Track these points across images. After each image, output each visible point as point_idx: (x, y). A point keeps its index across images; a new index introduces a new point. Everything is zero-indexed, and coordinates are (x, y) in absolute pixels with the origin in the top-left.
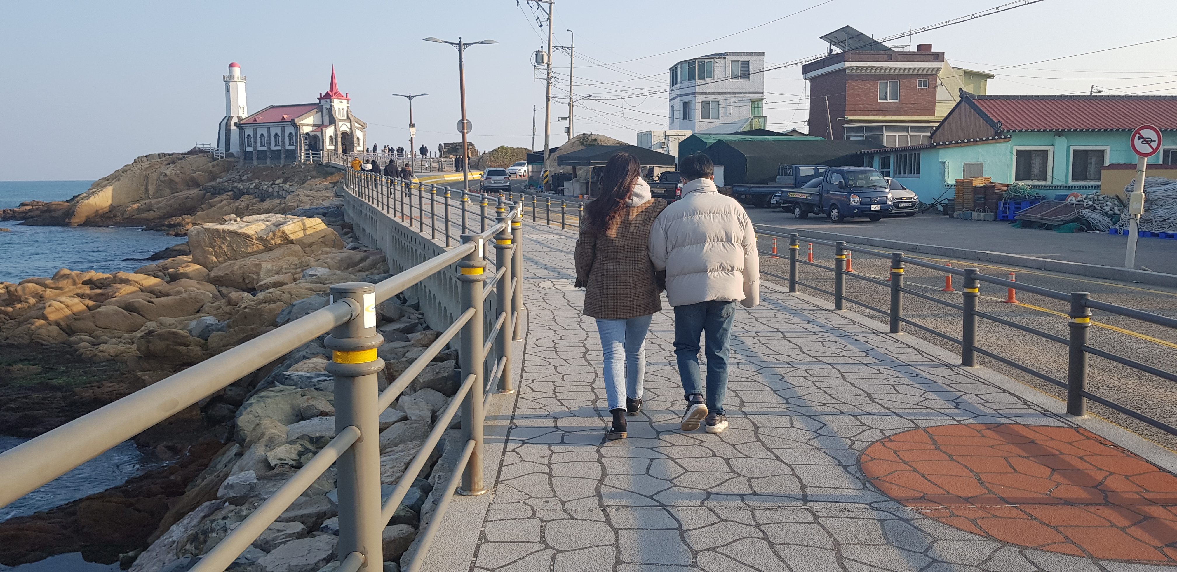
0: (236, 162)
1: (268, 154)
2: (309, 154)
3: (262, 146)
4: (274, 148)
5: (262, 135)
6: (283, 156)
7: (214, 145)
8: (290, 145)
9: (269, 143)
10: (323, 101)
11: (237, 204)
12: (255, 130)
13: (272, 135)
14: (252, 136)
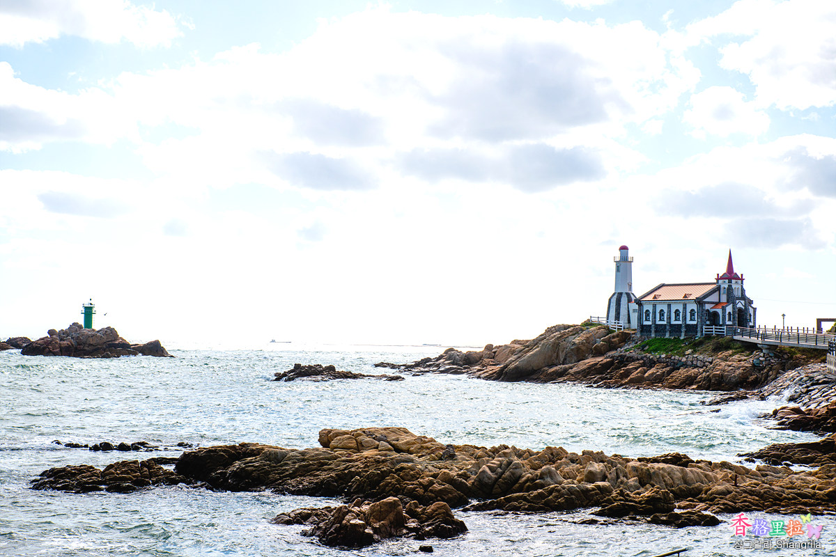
0: (634, 334)
1: (668, 327)
2: (711, 328)
3: (660, 320)
4: (674, 322)
5: (662, 311)
6: (684, 330)
7: (605, 318)
8: (691, 320)
9: (669, 318)
10: (720, 281)
12: (655, 306)
13: (673, 311)
14: (651, 311)
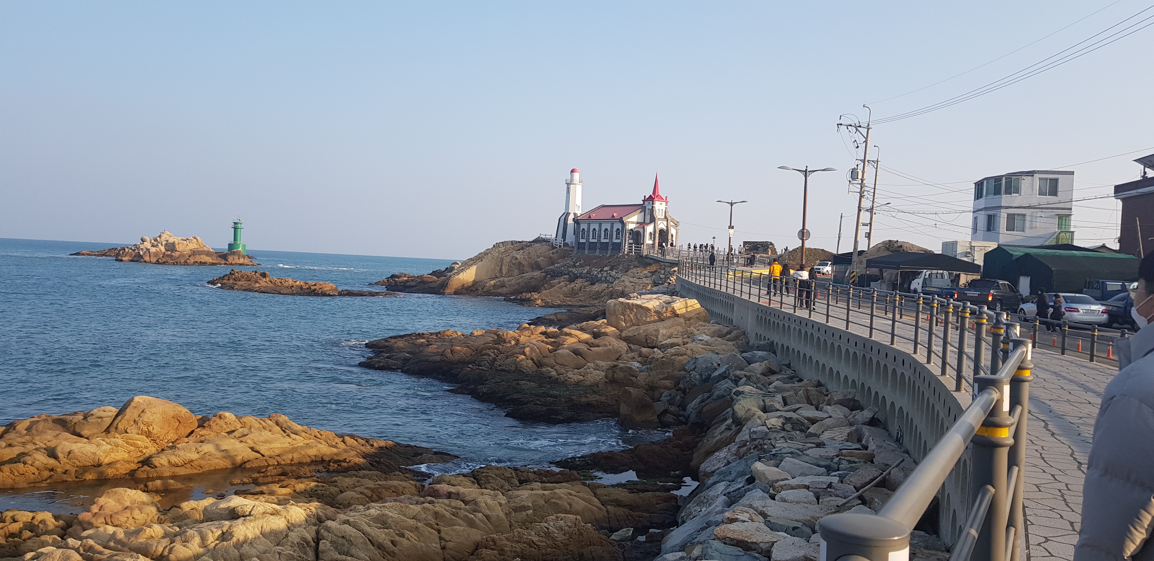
0: (571, 251)
1: (598, 245)
2: (632, 247)
3: (593, 238)
4: (603, 241)
5: (594, 229)
6: (610, 247)
7: (554, 236)
8: (617, 238)
9: (600, 236)
10: (646, 203)
11: (573, 285)
12: (589, 225)
13: (603, 229)
14: (586, 230)
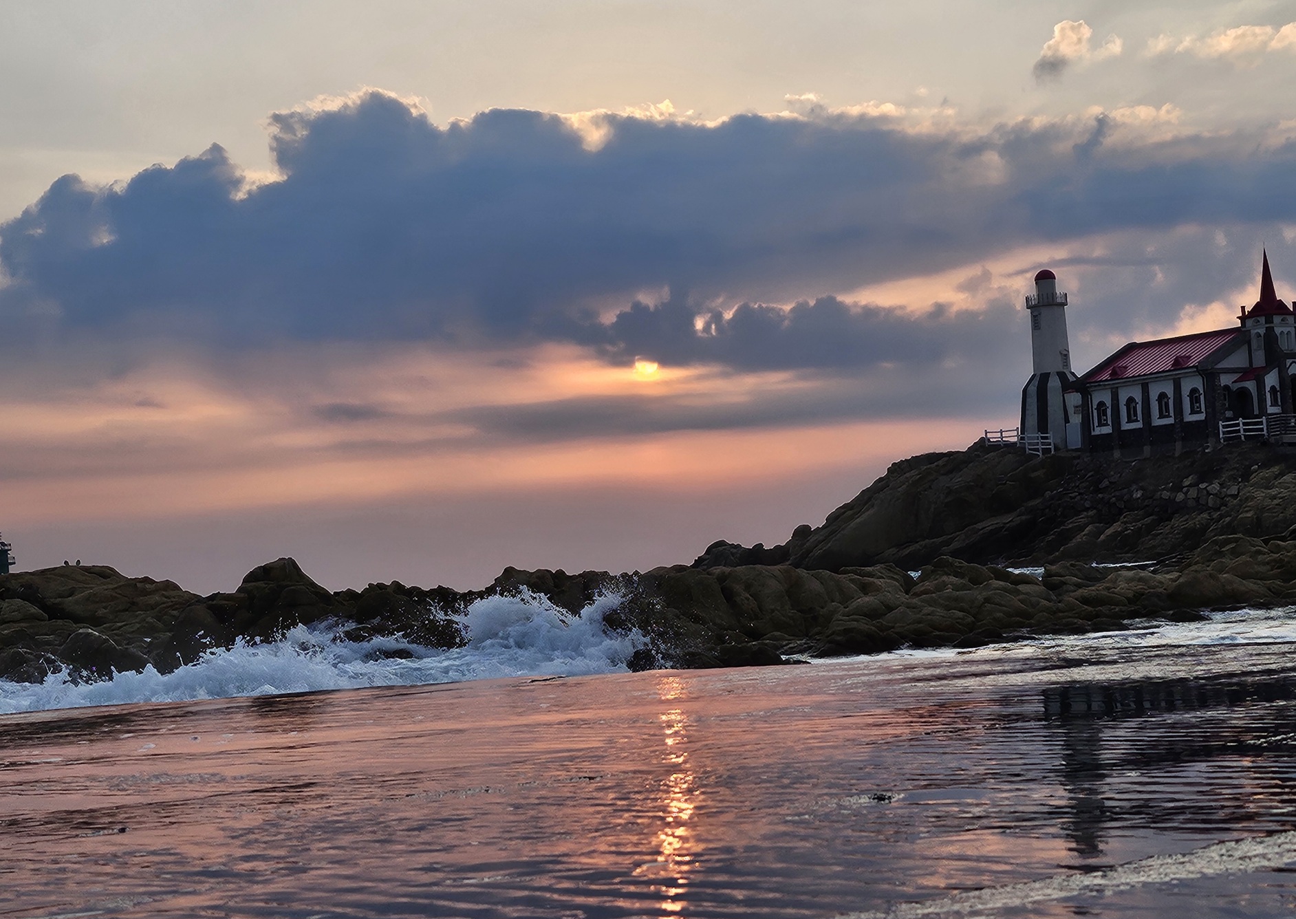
1: (1145, 435)
2: (1237, 425)
3: (1130, 420)
4: (1158, 422)
5: (1131, 400)
6: (1179, 435)
7: (1017, 433)
9: (1148, 414)
12: (1114, 391)
13: (1154, 396)
14: (1108, 404)
